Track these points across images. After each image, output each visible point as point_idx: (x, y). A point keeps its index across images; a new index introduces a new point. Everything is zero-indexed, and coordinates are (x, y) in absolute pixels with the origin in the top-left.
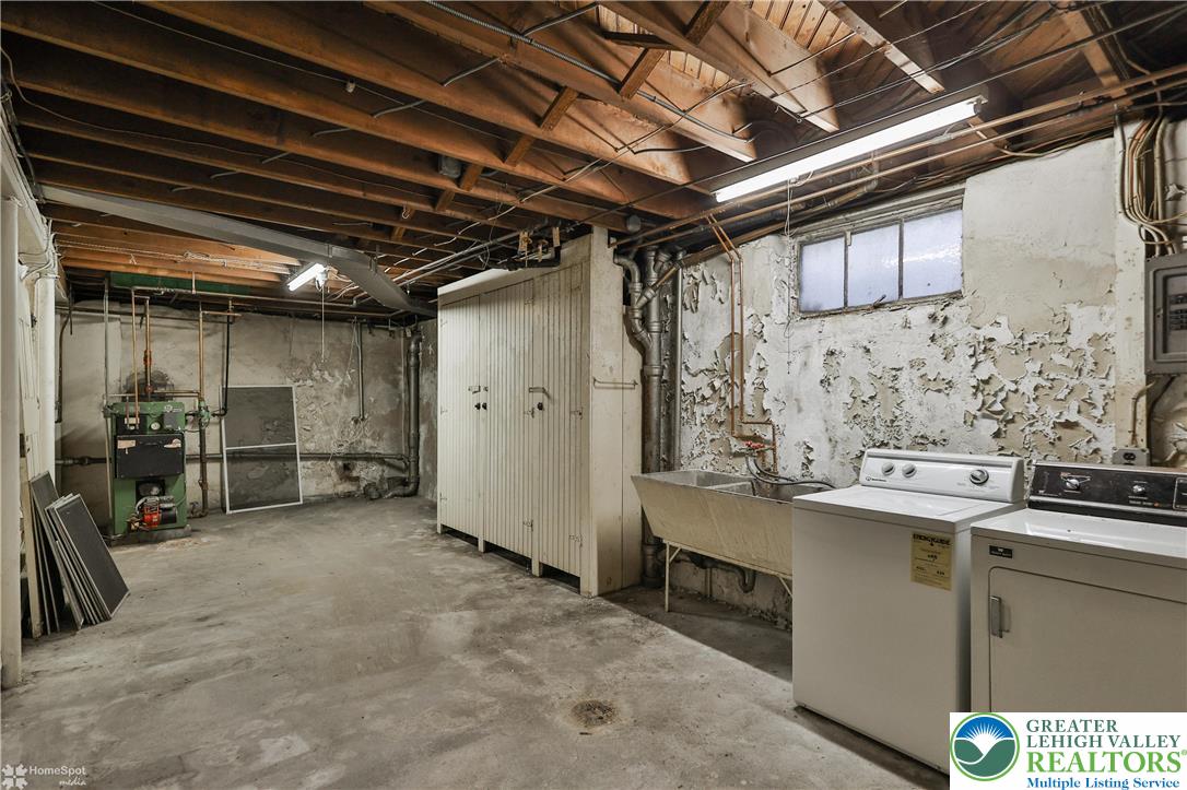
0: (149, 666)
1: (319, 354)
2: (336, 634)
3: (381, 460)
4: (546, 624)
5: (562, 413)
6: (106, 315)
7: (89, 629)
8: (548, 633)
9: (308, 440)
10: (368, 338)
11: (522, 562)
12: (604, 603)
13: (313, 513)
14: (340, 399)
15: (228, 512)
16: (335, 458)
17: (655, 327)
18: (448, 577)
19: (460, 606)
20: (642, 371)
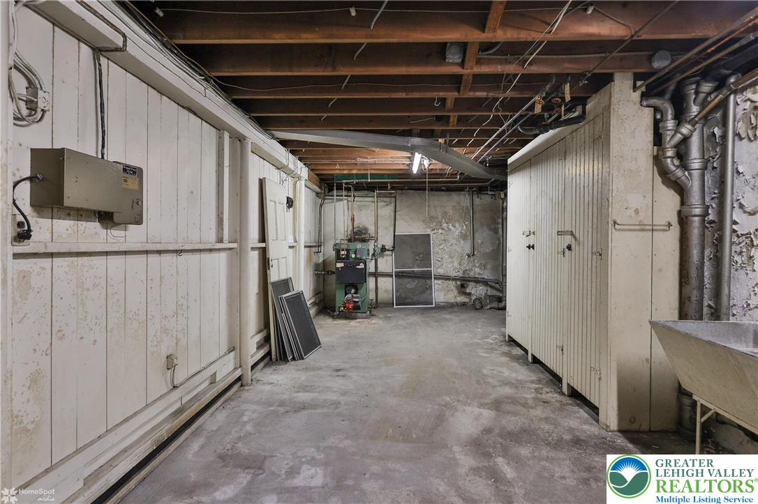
0: (297, 392)
1: (446, 213)
2: (392, 401)
3: (485, 283)
4: (549, 444)
5: (586, 255)
6: (335, 197)
7: (293, 362)
8: (545, 454)
9: (439, 267)
10: (477, 201)
11: (556, 379)
12: (621, 441)
13: (436, 313)
14: (460, 242)
15: (395, 307)
16: (454, 279)
17: (696, 164)
18: (492, 377)
19: (487, 404)
20: (679, 213)
